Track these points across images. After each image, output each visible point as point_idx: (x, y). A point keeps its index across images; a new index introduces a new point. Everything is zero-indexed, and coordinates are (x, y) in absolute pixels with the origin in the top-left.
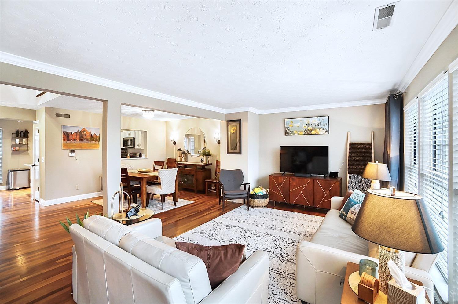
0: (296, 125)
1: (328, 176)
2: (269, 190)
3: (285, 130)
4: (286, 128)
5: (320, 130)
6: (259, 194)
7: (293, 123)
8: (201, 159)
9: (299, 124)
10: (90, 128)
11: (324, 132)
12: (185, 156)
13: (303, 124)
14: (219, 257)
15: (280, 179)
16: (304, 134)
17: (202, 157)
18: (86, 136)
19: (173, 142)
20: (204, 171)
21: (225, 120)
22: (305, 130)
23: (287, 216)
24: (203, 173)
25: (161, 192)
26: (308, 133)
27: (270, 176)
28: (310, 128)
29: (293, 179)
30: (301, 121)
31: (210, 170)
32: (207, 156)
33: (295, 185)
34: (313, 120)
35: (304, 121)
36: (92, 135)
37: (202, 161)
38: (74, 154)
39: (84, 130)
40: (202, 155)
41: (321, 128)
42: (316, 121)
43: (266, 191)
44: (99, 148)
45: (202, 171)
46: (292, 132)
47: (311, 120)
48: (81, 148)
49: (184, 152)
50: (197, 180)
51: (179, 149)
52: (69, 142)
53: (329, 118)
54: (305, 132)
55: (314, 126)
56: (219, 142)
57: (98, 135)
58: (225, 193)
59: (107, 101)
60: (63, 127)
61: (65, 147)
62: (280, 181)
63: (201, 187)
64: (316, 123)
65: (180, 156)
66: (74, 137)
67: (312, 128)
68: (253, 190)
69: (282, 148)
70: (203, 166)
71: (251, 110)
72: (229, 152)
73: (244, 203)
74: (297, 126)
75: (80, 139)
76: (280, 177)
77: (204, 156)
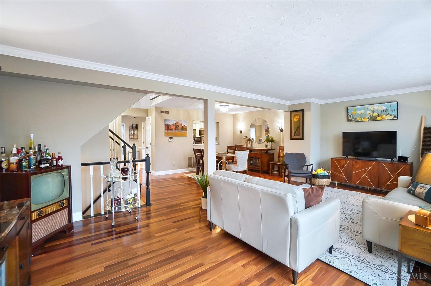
0: (359, 112)
1: (396, 160)
2: (331, 171)
3: (348, 117)
4: (348, 116)
5: (387, 116)
6: (322, 174)
7: (356, 110)
8: (266, 145)
9: (362, 111)
10: (181, 121)
11: (392, 117)
12: (251, 142)
13: (367, 111)
14: (308, 192)
15: (342, 162)
16: (369, 121)
17: (266, 143)
18: (179, 127)
19: (240, 131)
20: (267, 155)
21: (288, 111)
22: (369, 116)
23: (349, 194)
24: (267, 156)
25: (237, 169)
26: (373, 119)
27: (332, 159)
28: (375, 114)
29: (356, 162)
30: (365, 108)
31: (273, 154)
32: (271, 143)
33: (358, 168)
34: (379, 107)
35: (369, 108)
36: (183, 126)
37: (266, 146)
38: (171, 140)
39: (178, 123)
40: (266, 141)
41: (389, 114)
42: (383, 107)
43: (328, 173)
44: (186, 135)
45: (266, 155)
46: (355, 118)
47: (376, 107)
48: (176, 135)
49: (250, 139)
50: (262, 162)
51: (245, 137)
52: (169, 131)
53: (397, 103)
54: (370, 118)
55: (380, 112)
56: (282, 130)
57: (186, 126)
58: (290, 172)
59: (207, 99)
60: (165, 120)
61: (167, 134)
62: (342, 164)
63: (265, 168)
64: (382, 109)
65: (246, 143)
66: (172, 127)
67: (378, 114)
68: (315, 171)
69: (344, 134)
70: (267, 151)
71: (313, 100)
72: (292, 138)
73: (306, 182)
74: (361, 113)
75: (175, 129)
76: (342, 160)
77: (268, 142)
